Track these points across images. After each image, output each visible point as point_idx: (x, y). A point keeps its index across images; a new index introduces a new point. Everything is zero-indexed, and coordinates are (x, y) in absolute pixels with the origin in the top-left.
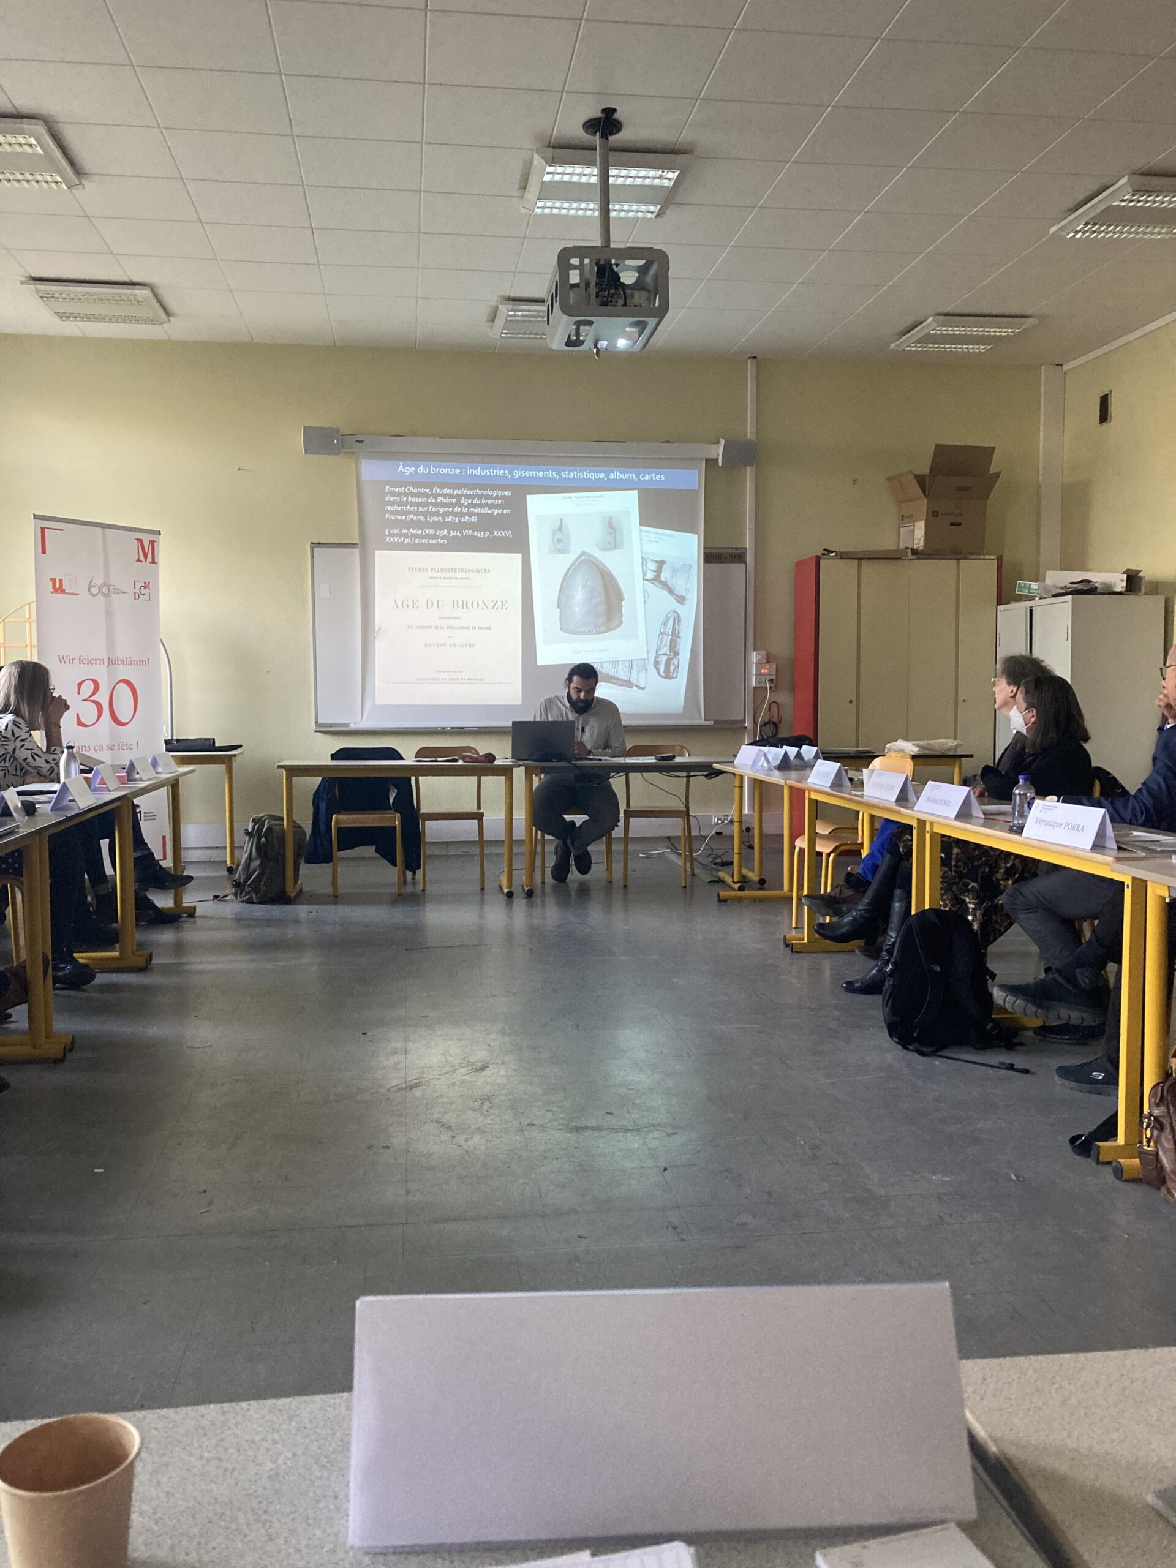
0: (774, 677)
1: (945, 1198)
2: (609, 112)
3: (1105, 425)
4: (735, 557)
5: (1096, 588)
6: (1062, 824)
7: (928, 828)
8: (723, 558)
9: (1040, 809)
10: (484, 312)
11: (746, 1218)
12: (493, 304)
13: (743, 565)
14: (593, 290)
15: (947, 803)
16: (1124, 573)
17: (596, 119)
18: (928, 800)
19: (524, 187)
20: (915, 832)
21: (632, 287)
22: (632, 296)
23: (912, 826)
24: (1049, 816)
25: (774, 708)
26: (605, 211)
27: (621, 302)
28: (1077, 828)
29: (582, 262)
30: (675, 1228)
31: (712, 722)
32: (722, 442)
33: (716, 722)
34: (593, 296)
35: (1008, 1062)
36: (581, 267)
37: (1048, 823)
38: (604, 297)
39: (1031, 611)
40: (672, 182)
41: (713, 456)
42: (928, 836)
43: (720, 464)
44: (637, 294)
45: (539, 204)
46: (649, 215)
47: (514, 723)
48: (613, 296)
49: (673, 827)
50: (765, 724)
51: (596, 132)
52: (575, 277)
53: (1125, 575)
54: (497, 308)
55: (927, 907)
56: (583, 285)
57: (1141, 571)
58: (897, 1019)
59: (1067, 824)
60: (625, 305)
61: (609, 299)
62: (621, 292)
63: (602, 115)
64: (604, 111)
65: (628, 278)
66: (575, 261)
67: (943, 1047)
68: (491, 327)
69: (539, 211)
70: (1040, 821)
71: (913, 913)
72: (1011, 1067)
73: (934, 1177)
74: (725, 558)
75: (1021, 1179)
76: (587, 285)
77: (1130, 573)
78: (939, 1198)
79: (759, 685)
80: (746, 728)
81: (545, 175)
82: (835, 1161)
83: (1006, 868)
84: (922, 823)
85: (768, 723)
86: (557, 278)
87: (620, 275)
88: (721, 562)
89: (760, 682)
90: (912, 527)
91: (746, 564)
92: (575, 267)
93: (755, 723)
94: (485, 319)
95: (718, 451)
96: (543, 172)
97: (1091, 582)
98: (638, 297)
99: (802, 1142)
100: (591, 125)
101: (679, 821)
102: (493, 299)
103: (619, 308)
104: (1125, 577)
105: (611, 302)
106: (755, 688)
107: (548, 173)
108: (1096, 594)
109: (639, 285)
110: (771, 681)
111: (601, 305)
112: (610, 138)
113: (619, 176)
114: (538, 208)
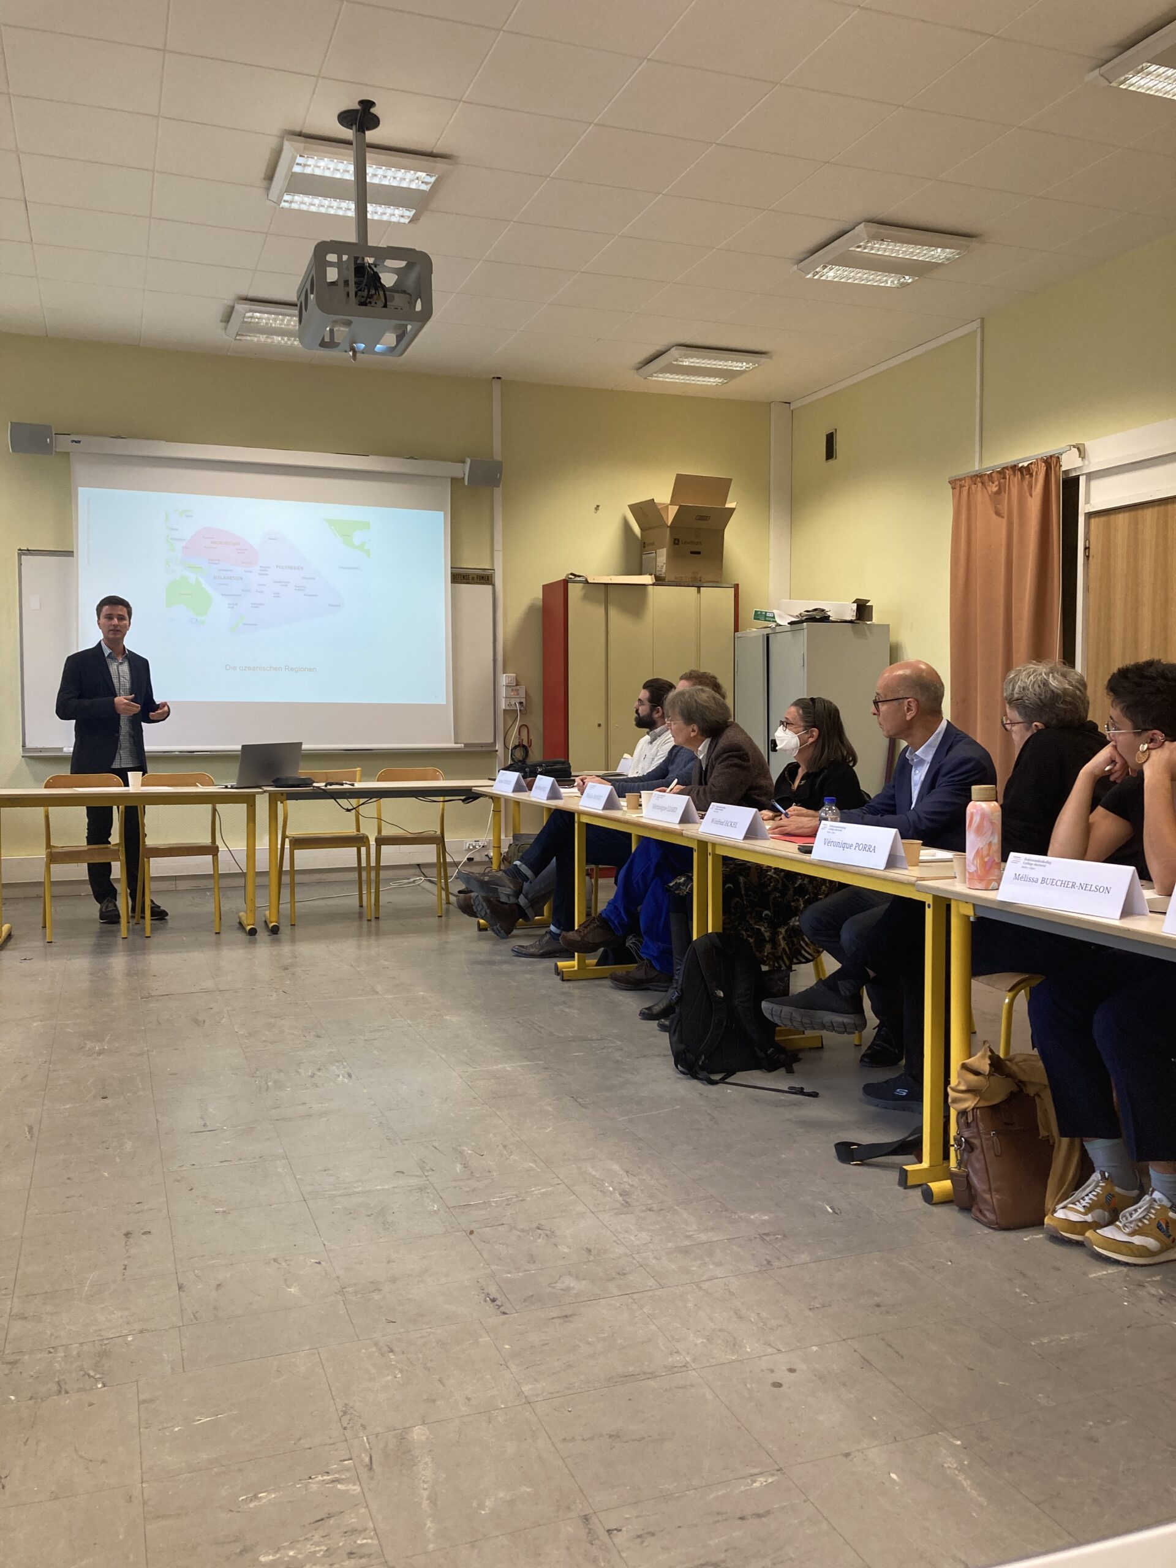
0: (523, 700)
1: (768, 1239)
2: (367, 104)
3: (831, 462)
4: (483, 577)
5: (829, 616)
6: (852, 845)
7: (710, 850)
8: (470, 579)
9: (827, 830)
10: (216, 311)
11: (570, 1282)
12: (230, 303)
13: (490, 587)
14: (352, 288)
15: (733, 825)
16: (854, 602)
17: (353, 110)
18: (712, 821)
19: (270, 177)
20: (695, 854)
21: (392, 289)
22: (393, 298)
23: (692, 849)
24: (837, 837)
25: (524, 732)
26: (362, 211)
27: (381, 303)
28: (868, 848)
29: (340, 258)
30: (493, 1300)
31: (463, 745)
32: (468, 461)
33: (466, 745)
34: (352, 294)
35: (797, 1086)
36: (339, 265)
37: (837, 844)
38: (363, 297)
39: (768, 638)
40: (429, 186)
41: (459, 475)
42: (710, 858)
43: (466, 484)
44: (396, 295)
45: (286, 197)
46: (402, 220)
47: (243, 746)
48: (371, 297)
49: (427, 854)
50: (515, 747)
51: (352, 125)
52: (332, 275)
53: (856, 604)
54: (233, 307)
55: (710, 931)
56: (341, 284)
57: (869, 601)
58: (683, 1046)
59: (858, 845)
60: (385, 306)
61: (369, 300)
62: (381, 293)
63: (358, 107)
64: (361, 102)
65: (388, 280)
66: (332, 258)
67: (731, 1073)
68: (226, 328)
69: (283, 204)
70: (828, 842)
71: (695, 937)
72: (801, 1092)
73: (752, 1217)
74: (473, 578)
75: (838, 1212)
76: (346, 283)
77: (861, 603)
78: (763, 1240)
79: (508, 708)
80: (497, 751)
81: (295, 166)
82: (649, 1207)
83: (795, 888)
84: (703, 844)
85: (519, 746)
86: (313, 272)
87: (380, 275)
88: (468, 583)
89: (510, 705)
90: (654, 554)
91: (494, 585)
92: (331, 264)
93: (506, 747)
94: (219, 319)
95: (463, 470)
96: (293, 162)
97: (823, 610)
98: (398, 300)
99: (611, 1189)
100: (346, 118)
101: (432, 848)
102: (228, 297)
103: (379, 309)
104: (855, 606)
105: (370, 303)
106: (504, 710)
107: (298, 164)
108: (829, 622)
109: (397, 289)
110: (521, 703)
111: (359, 305)
112: (367, 133)
113: (378, 174)
114: (285, 201)
